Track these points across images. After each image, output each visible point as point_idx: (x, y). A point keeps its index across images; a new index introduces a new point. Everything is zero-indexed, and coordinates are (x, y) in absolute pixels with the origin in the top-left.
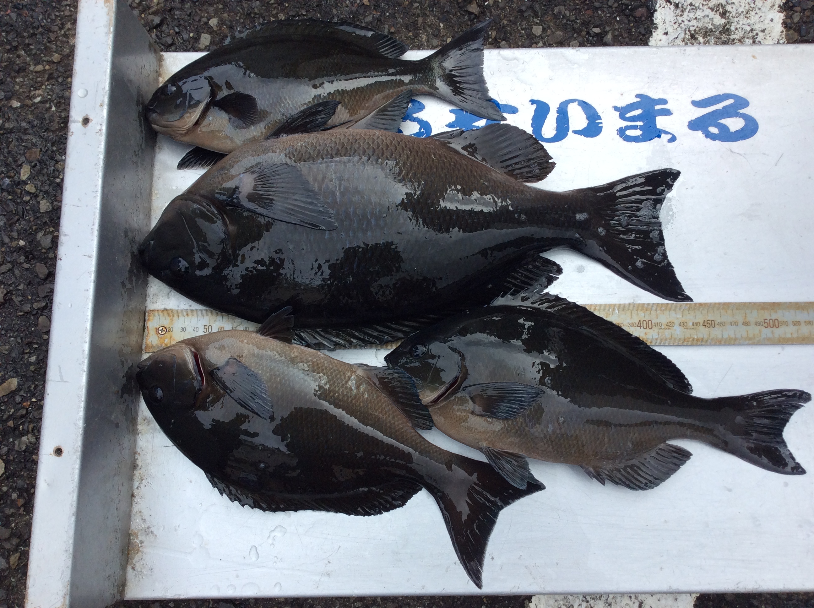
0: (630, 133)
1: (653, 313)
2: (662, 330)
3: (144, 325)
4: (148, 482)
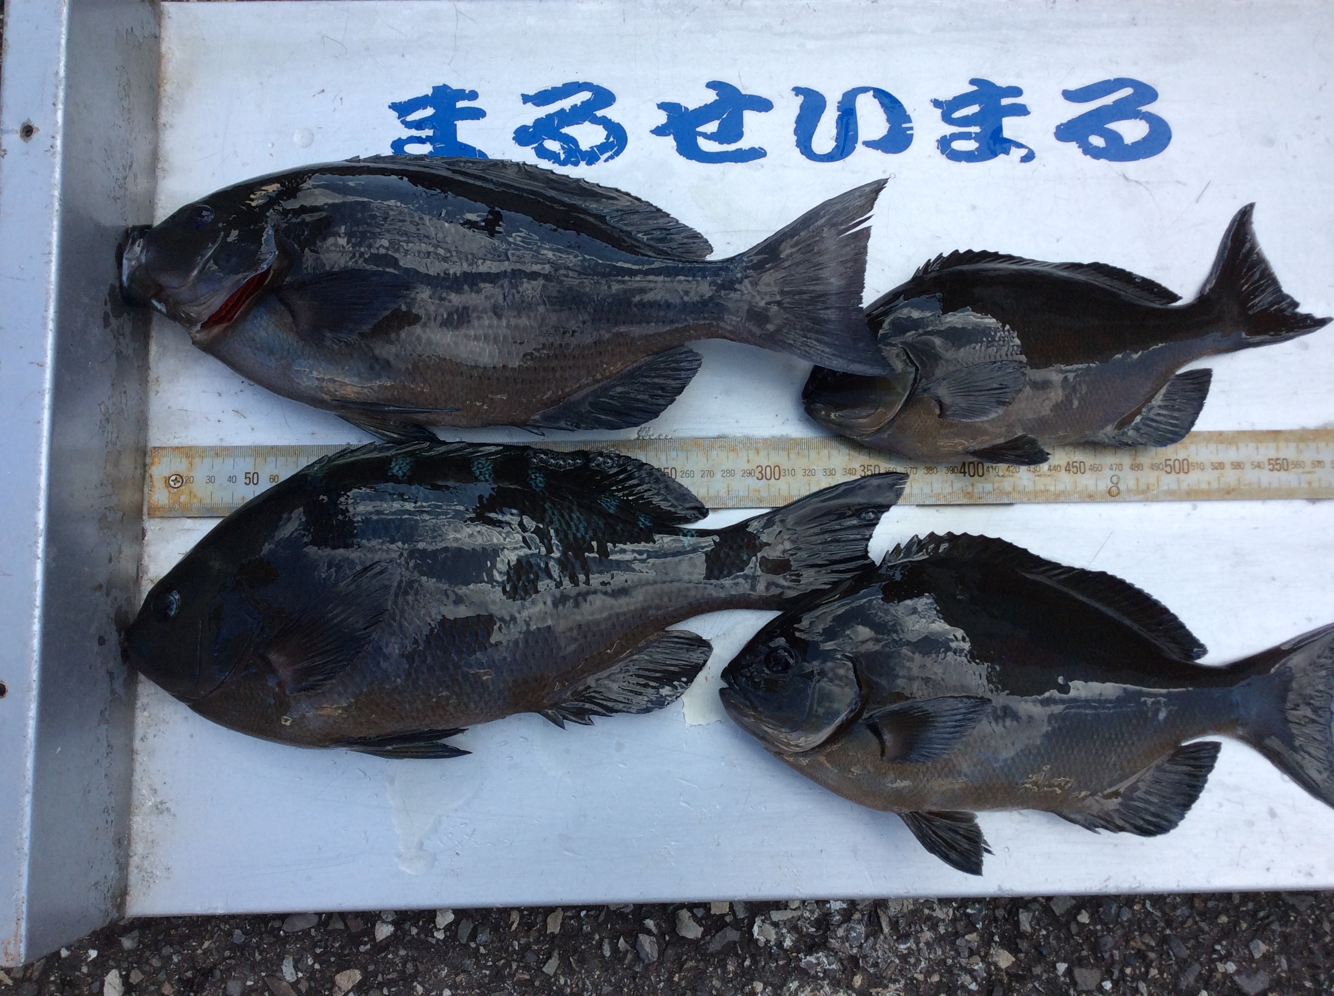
0: (958, 145)
3: (145, 472)
4: (159, 730)
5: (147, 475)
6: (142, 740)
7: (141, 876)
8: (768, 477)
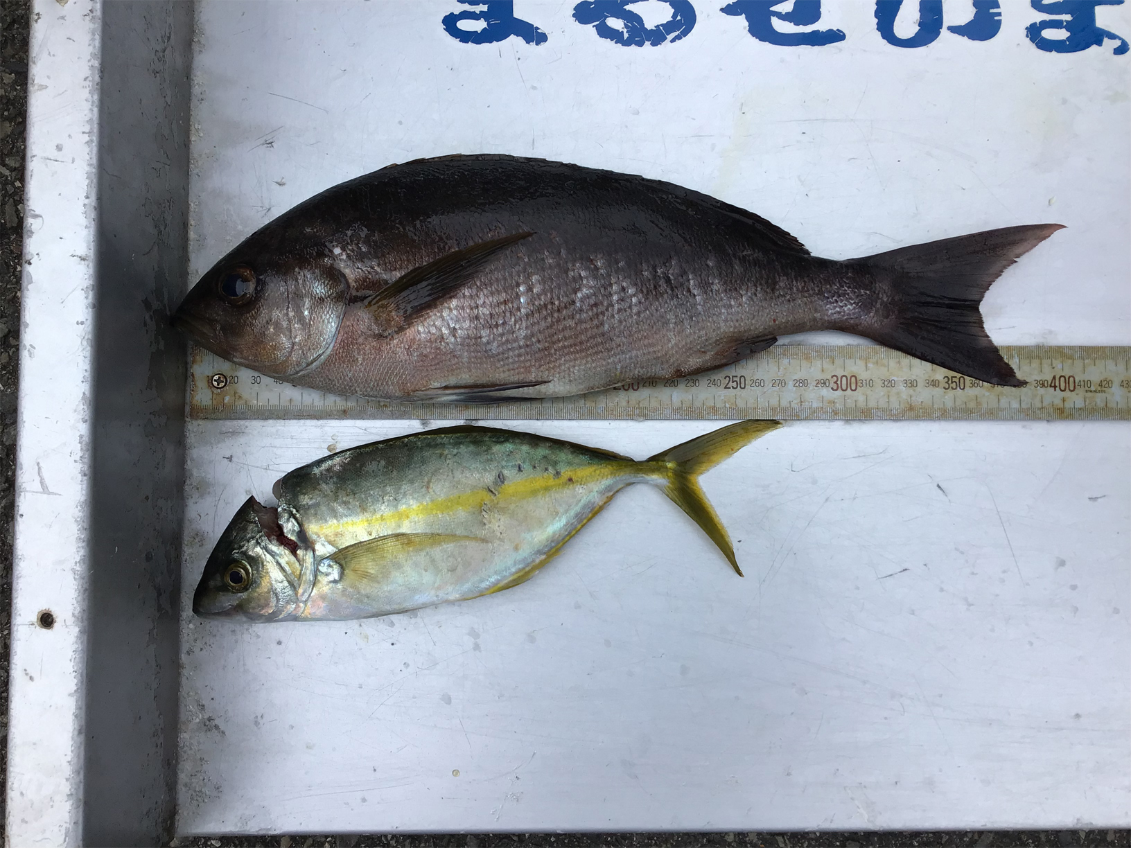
0: (1048, 34)
1: (1078, 363)
2: (1089, 394)
3: (187, 370)
4: (206, 643)
5: (189, 374)
6: (188, 653)
7: (189, 795)
8: (844, 388)
